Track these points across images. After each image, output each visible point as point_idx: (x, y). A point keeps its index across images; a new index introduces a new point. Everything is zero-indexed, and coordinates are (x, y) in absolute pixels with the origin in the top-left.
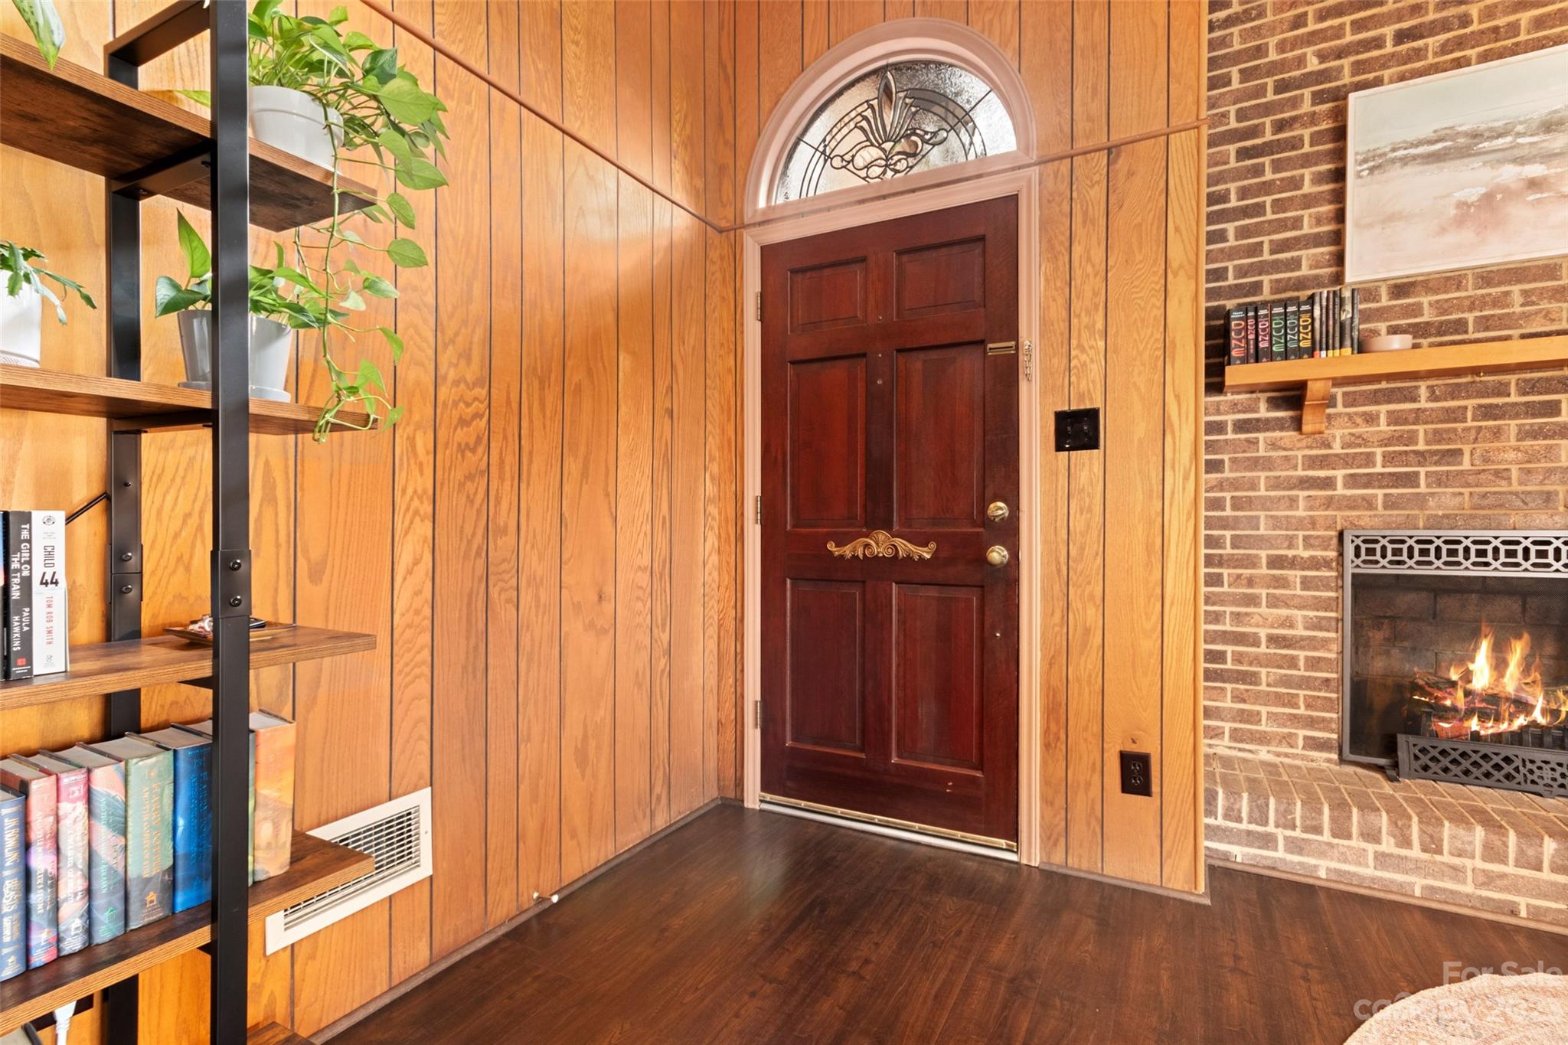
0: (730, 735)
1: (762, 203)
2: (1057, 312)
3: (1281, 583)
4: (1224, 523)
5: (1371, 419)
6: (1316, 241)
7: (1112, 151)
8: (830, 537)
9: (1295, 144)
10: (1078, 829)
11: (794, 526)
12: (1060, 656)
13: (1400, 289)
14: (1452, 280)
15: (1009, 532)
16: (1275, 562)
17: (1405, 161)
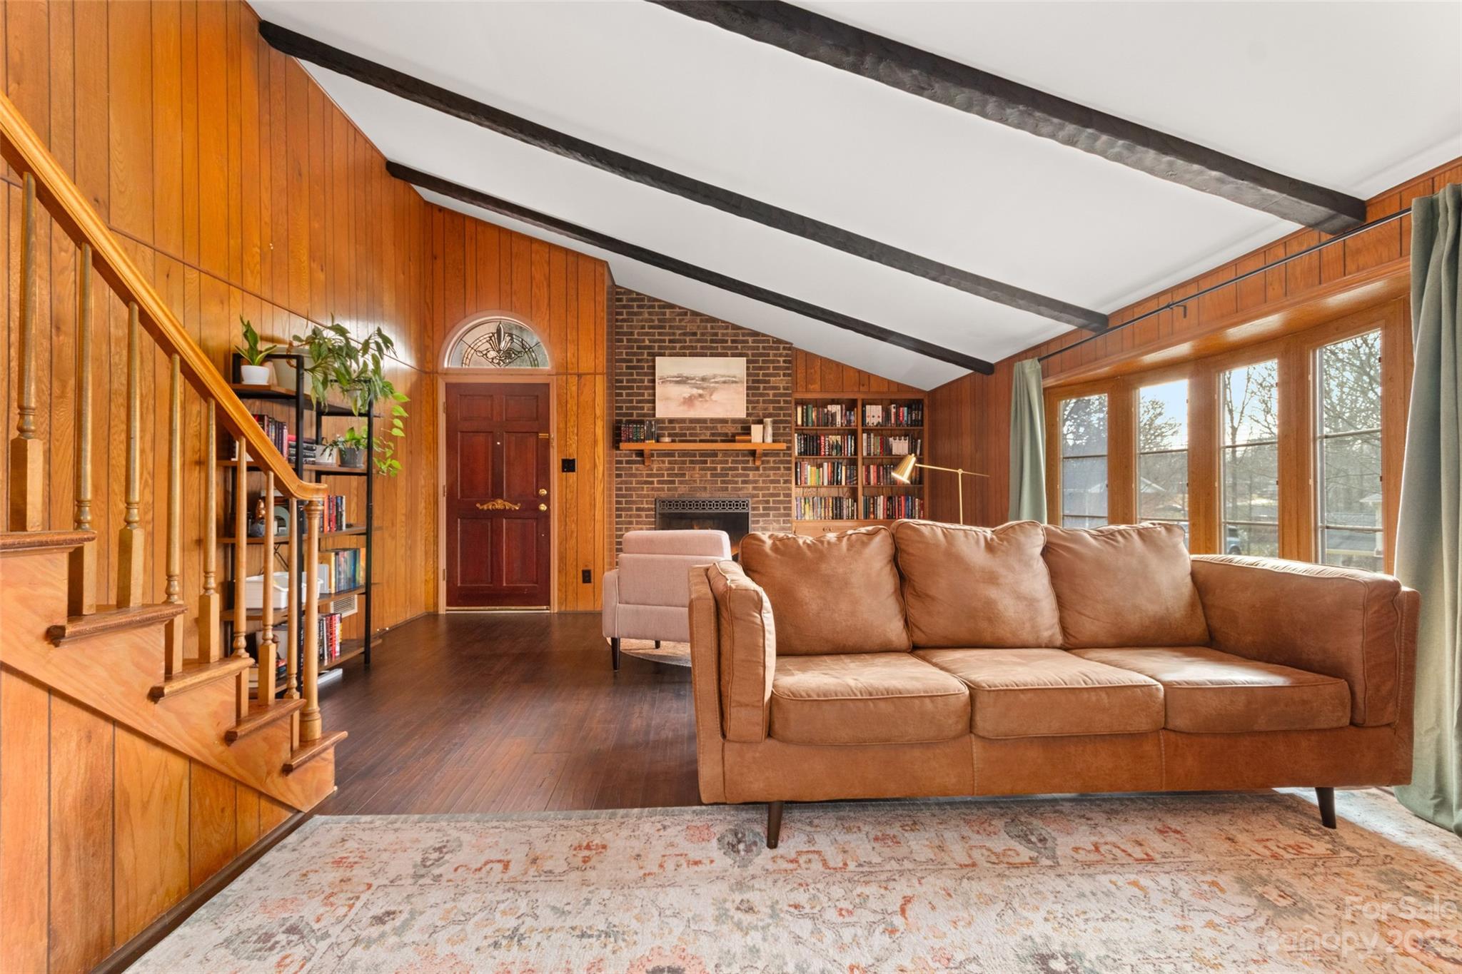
0: (431, 585)
1: (446, 366)
2: (562, 425)
3: (639, 516)
4: (623, 496)
5: (663, 462)
6: (648, 402)
7: (579, 376)
8: (478, 502)
9: (642, 368)
10: (570, 597)
11: (462, 497)
12: (564, 540)
13: (671, 421)
14: (682, 421)
15: (547, 500)
16: (638, 509)
17: (671, 381)
